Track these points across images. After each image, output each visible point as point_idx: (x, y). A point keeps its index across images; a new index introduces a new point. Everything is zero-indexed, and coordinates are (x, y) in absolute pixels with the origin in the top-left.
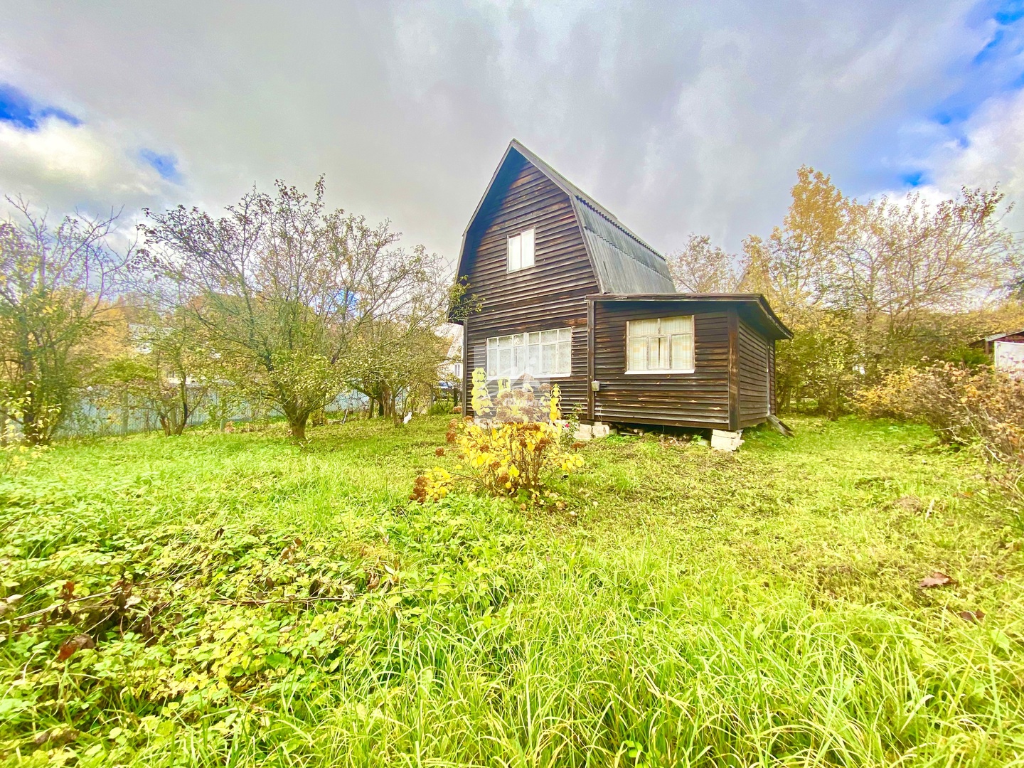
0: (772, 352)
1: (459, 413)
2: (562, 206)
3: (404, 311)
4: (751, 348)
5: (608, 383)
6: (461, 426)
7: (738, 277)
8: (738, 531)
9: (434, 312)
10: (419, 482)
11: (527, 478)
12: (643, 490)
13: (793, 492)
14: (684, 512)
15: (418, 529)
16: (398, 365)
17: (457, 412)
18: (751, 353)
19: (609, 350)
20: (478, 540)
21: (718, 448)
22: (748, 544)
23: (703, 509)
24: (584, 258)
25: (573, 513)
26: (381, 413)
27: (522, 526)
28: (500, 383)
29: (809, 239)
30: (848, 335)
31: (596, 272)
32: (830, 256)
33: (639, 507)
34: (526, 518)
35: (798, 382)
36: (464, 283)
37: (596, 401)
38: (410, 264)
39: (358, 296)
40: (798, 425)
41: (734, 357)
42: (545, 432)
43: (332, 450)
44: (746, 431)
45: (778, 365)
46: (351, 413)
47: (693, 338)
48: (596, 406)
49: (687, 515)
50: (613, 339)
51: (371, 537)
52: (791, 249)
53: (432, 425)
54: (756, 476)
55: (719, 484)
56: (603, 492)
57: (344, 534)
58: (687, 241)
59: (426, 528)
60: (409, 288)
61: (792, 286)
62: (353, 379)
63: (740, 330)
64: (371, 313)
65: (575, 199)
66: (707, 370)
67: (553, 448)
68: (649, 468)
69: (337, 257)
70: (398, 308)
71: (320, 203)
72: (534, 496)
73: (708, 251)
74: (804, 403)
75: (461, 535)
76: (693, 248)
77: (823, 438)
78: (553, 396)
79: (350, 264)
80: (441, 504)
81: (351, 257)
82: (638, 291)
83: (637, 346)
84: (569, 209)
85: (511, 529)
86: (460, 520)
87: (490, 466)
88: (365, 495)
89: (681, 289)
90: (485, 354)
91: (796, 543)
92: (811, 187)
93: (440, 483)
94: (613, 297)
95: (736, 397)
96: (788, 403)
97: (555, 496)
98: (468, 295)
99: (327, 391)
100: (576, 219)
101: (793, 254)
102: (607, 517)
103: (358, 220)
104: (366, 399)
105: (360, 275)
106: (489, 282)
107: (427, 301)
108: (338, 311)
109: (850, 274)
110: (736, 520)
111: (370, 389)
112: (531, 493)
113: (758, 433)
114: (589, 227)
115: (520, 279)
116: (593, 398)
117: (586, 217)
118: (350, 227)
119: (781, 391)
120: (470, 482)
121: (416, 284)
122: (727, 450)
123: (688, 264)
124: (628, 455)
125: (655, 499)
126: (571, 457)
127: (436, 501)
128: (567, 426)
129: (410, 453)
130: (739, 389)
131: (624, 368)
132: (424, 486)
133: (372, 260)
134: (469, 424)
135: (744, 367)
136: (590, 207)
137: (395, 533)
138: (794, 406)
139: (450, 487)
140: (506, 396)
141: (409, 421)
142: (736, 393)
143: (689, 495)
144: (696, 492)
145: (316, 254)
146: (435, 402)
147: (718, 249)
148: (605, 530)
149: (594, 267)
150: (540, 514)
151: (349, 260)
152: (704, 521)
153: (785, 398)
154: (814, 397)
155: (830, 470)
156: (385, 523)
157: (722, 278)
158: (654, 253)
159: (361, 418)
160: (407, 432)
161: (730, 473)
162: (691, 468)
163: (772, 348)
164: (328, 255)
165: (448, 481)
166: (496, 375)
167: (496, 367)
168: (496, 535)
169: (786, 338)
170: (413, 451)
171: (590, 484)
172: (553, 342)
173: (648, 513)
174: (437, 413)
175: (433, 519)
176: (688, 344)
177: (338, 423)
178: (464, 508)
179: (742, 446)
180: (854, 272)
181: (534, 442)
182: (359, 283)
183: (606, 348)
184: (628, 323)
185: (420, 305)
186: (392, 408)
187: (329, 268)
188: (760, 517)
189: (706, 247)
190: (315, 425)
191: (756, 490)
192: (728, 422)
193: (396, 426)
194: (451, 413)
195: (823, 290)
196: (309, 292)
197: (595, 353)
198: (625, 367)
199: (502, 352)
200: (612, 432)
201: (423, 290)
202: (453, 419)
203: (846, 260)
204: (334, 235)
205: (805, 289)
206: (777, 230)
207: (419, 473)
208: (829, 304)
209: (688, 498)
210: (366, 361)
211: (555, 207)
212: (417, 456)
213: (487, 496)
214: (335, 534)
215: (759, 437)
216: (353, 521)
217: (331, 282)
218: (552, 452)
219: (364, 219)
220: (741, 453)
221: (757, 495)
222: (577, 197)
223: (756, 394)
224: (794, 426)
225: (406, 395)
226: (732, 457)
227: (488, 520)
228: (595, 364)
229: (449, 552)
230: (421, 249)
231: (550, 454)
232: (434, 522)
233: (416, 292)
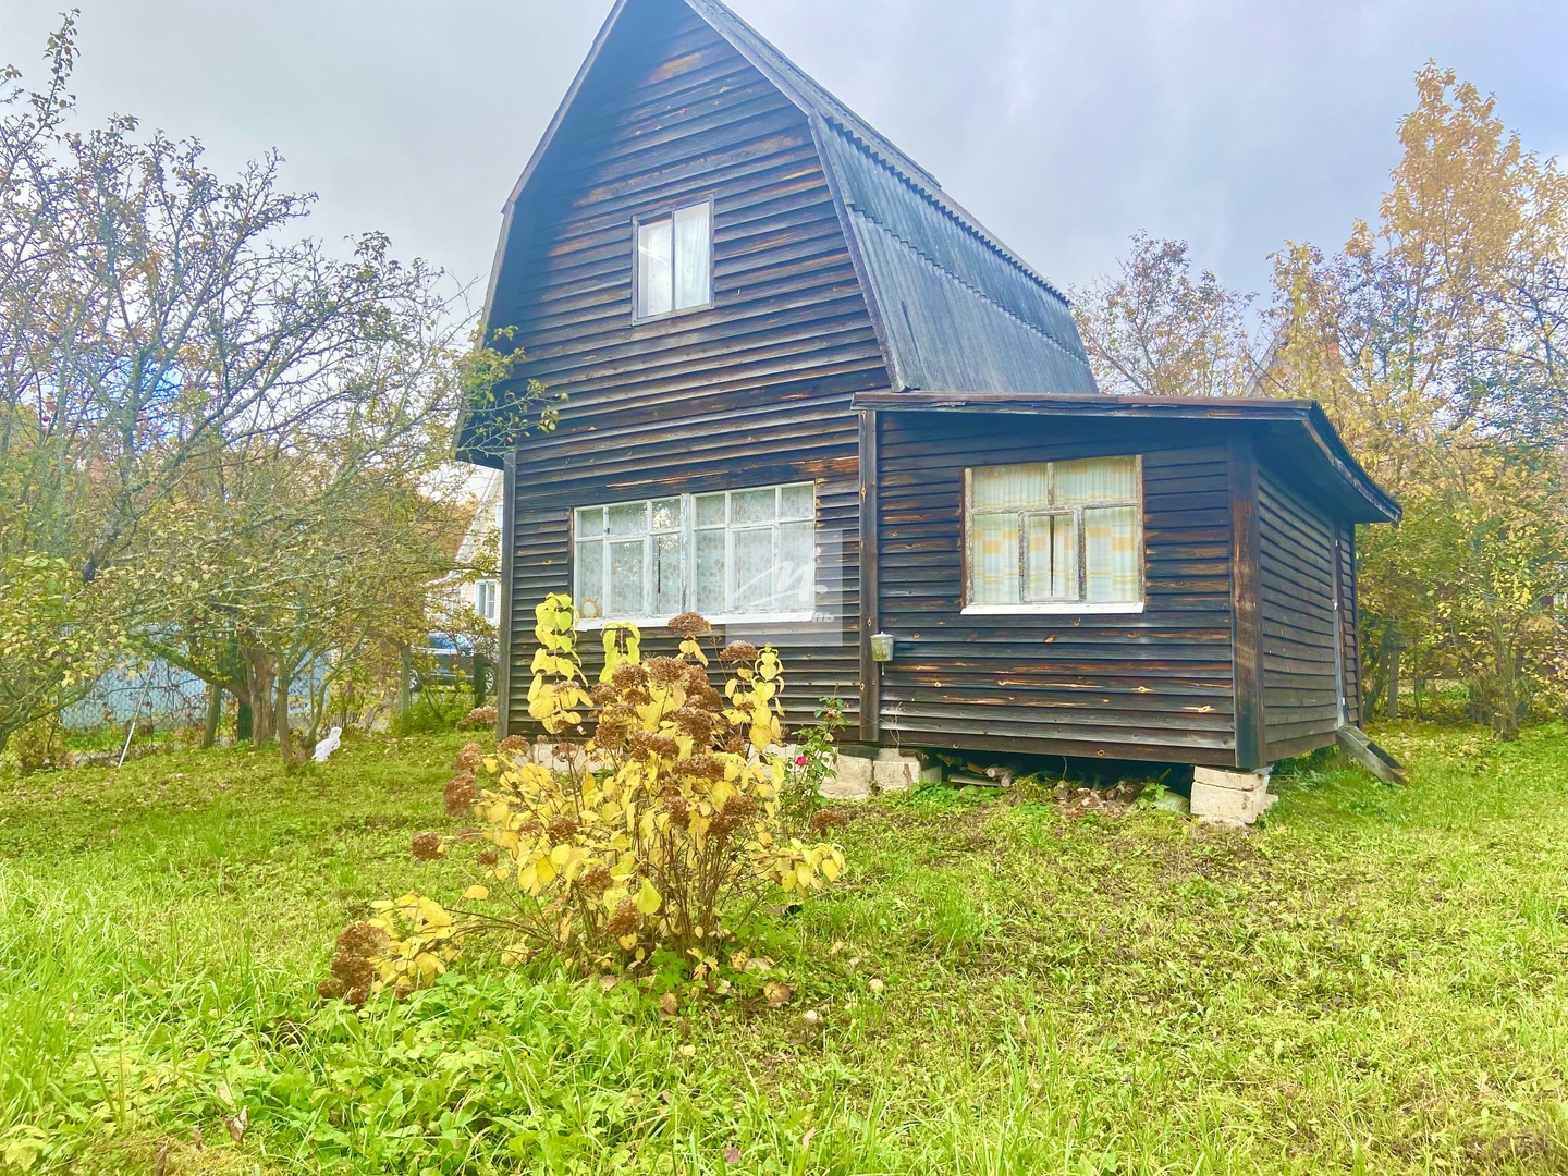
0: (1346, 557)
1: (487, 727)
2: (789, 142)
3: (321, 424)
4: (1289, 545)
5: (916, 638)
6: (491, 765)
7: (1258, 355)
8: (1260, 1051)
9: (415, 430)
10: (352, 941)
11: (683, 917)
12: (1007, 941)
13: (1405, 937)
14: (1117, 1001)
15: (342, 1088)
16: (299, 585)
17: (480, 724)
18: (1290, 560)
19: (917, 547)
20: (528, 1112)
21: (1209, 818)
22: (1286, 1084)
23: (1168, 991)
24: (849, 292)
25: (811, 1015)
26: (244, 729)
27: (661, 1062)
28: (609, 639)
29: (1441, 258)
30: (1538, 512)
31: (882, 330)
32: (1491, 306)
33: (997, 991)
34: (675, 1036)
35: (1417, 638)
36: (504, 346)
37: (883, 689)
38: (344, 287)
39: (175, 376)
40: (1417, 752)
41: (1246, 570)
42: (738, 780)
43: (80, 848)
44: (1281, 771)
45: (1365, 591)
46: (148, 731)
47: (1140, 516)
48: (883, 704)
49: (1125, 1009)
50: (927, 516)
51: (192, 1117)
52: (1397, 282)
53: (403, 766)
54: (1310, 896)
55: (1213, 919)
56: (899, 951)
57: (103, 1111)
58: (1127, 252)
59: (367, 1081)
60: (337, 355)
61: (1398, 378)
62: (154, 627)
63: (1262, 497)
64: (217, 428)
65: (823, 126)
66: (1177, 604)
67: (759, 827)
68: (1025, 876)
69: (111, 258)
70: (303, 415)
71: (60, 96)
72: (700, 969)
73: (1183, 281)
74: (1434, 693)
75: (478, 1096)
76: (1143, 273)
77: (1482, 788)
78: (761, 679)
79: (153, 280)
80: (417, 1005)
81: (156, 258)
82: (996, 386)
83: (993, 536)
84: (805, 154)
85: (629, 1071)
86: (473, 1054)
87: (575, 884)
88: (177, 988)
89: (1115, 384)
90: (569, 555)
91: (1412, 1075)
92: (1446, 120)
93: (417, 941)
94: (927, 401)
95: (1254, 676)
96: (1393, 694)
97: (763, 967)
98: (515, 382)
99: (66, 666)
100: (827, 181)
101: (1401, 294)
102: (909, 1023)
103: (182, 150)
104: (196, 687)
105: (184, 313)
106: (580, 348)
107: (394, 395)
108: (110, 419)
109: (1542, 353)
110: (1258, 1020)
111: (209, 659)
112: (693, 961)
113: (1315, 776)
114: (861, 206)
115: (672, 343)
116: (875, 682)
117: (854, 176)
118: (155, 173)
119: (1375, 660)
120: (511, 934)
121: (359, 346)
122: (1233, 823)
123: (1131, 315)
124: (970, 841)
125: (1041, 964)
126: (810, 856)
127: (403, 997)
128: (801, 762)
129: (330, 853)
130: (1262, 655)
131: (959, 598)
132: (367, 954)
133: (224, 269)
134: (518, 759)
135: (1272, 596)
136: (866, 150)
137: (268, 1101)
138: (1410, 702)
139: (450, 954)
140: (626, 677)
141: (333, 755)
142: (1252, 665)
143: (1133, 950)
144: (1151, 941)
145: (45, 246)
146: (416, 697)
147: (1209, 277)
148: (903, 1062)
149: (877, 315)
150: (717, 1023)
151: (150, 267)
152: (1172, 1025)
153: (1387, 680)
154: (1458, 677)
155: (1499, 873)
156: (237, 1071)
157: (1217, 357)
158: (1039, 283)
159: (178, 746)
160: (322, 787)
161: (1240, 887)
162: (1139, 877)
163: (1345, 546)
164: (82, 251)
165: (443, 934)
166: (598, 615)
167: (599, 591)
168: (583, 1092)
169: (1382, 518)
170: (341, 845)
171: (862, 927)
172: (764, 523)
173: (1019, 1005)
174: (423, 727)
175: (392, 1053)
176: (1127, 534)
177: (104, 763)
178: (488, 1015)
179: (1272, 812)
180: (1548, 348)
181: (705, 810)
182: (182, 337)
183: (909, 541)
184: (968, 471)
185: (372, 409)
186: (277, 716)
187: (84, 290)
188: (1317, 1008)
189: (1177, 270)
190: (28, 768)
191: (1309, 934)
192: (1233, 744)
193: (290, 770)
194: (464, 728)
195: (1474, 391)
196: (20, 360)
197: (880, 555)
198: (962, 595)
199: (618, 548)
200: (930, 777)
201: (382, 365)
202: (469, 743)
203: (1530, 315)
204: (103, 191)
205: (1432, 388)
206: (1363, 229)
207: (355, 912)
208: (1492, 430)
209: (1128, 959)
210: (195, 574)
211: (769, 146)
212: (354, 859)
213: (561, 977)
214: (76, 1111)
215: (1317, 786)
216: (136, 1070)
217: (93, 330)
218: (756, 840)
219: (198, 150)
220: (1268, 830)
221: (1311, 948)
222: (829, 121)
223: (1305, 669)
224: (1407, 754)
225: (322, 674)
226: (1246, 844)
227: (561, 1049)
228: (881, 584)
229: (435, 1152)
230: (377, 244)
231: (750, 846)
232: (394, 1062)
233: (359, 368)
